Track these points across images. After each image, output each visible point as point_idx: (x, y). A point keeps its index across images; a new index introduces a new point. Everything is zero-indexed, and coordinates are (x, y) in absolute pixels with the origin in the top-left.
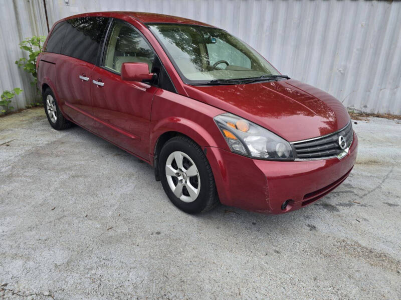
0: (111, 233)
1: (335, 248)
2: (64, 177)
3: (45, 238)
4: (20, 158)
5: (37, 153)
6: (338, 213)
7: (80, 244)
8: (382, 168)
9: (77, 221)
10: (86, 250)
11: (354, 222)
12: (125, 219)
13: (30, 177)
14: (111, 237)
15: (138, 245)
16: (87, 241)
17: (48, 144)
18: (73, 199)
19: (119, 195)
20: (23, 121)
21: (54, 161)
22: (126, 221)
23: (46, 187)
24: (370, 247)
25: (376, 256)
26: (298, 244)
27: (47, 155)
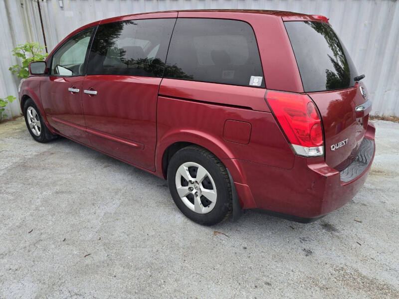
0: (88, 261)
1: (333, 279)
2: (47, 193)
3: (16, 267)
4: (6, 171)
5: (24, 166)
6: (338, 234)
7: (53, 275)
8: (387, 179)
9: (53, 246)
10: (58, 282)
11: (354, 246)
12: (104, 244)
13: (12, 194)
14: (87, 265)
15: (115, 276)
16: (61, 270)
17: (37, 155)
18: (53, 220)
19: (102, 214)
20: (16, 129)
21: (40, 174)
22: (107, 246)
23: (27, 206)
24: (371, 276)
25: (378, 288)
26: (292, 273)
27: (34, 168)
